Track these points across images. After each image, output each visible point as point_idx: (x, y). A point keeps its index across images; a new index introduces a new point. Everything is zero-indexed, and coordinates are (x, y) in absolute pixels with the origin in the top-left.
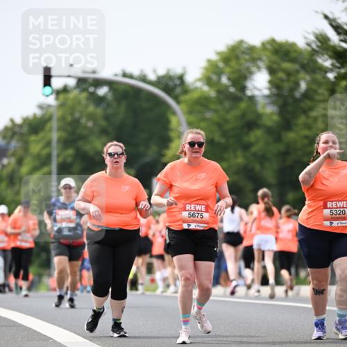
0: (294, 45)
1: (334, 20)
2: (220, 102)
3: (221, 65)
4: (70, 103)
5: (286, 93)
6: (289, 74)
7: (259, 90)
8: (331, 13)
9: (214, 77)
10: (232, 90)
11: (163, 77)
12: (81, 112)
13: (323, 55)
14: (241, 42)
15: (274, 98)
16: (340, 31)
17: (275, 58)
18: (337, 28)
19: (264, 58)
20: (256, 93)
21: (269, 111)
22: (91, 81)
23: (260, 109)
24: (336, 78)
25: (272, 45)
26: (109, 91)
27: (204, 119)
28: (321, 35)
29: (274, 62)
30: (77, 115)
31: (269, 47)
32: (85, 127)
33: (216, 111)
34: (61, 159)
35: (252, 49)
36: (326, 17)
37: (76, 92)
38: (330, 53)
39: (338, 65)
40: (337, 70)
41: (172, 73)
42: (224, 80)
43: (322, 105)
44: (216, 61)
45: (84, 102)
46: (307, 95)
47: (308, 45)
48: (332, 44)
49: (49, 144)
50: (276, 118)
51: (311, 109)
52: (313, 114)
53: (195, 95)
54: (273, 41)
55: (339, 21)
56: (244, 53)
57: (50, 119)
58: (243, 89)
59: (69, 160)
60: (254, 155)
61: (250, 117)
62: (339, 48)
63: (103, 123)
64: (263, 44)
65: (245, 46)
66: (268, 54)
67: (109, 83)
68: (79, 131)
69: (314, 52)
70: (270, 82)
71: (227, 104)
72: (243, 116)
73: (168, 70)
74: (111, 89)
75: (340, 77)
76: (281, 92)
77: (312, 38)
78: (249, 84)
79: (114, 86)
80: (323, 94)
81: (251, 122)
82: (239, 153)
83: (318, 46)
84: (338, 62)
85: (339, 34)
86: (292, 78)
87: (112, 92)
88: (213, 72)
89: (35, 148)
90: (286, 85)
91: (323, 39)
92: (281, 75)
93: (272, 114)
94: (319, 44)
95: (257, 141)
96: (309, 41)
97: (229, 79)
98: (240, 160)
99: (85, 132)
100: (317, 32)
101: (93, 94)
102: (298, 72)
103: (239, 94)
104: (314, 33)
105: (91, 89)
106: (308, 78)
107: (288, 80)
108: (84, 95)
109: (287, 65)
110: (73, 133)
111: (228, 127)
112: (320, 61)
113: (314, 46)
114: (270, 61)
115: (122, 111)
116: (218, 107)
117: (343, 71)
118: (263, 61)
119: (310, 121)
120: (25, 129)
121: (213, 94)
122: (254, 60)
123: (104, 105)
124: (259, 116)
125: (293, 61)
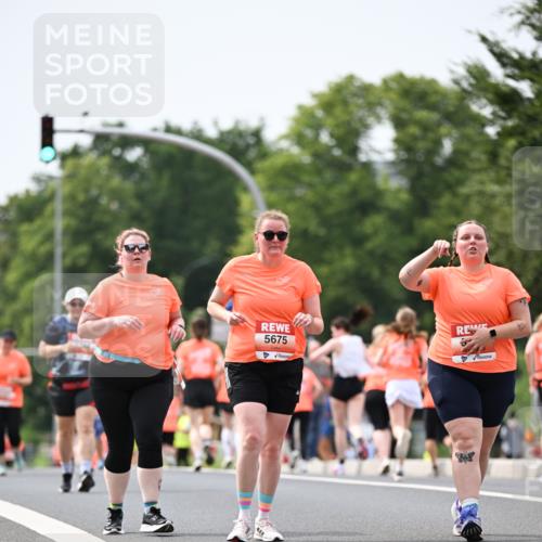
0: (433, 82)
1: (497, 44)
2: (319, 172)
3: (320, 113)
4: (83, 172)
5: (420, 157)
6: (426, 127)
7: (379, 152)
8: (493, 33)
9: (309, 133)
10: (337, 152)
11: (229, 132)
12: (100, 187)
13: (478, 97)
14: (351, 78)
15: (403, 166)
16: (505, 60)
17: (404, 103)
18: (501, 57)
19: (387, 103)
20: (375, 157)
21: (394, 186)
22: (115, 138)
23: (380, 182)
24: (498, 134)
25: (398, 83)
26: (144, 155)
27: (292, 199)
28: (476, 67)
29: (404, 110)
30: (94, 192)
31: (394, 85)
32: (107, 211)
33: (310, 186)
34: (68, 261)
35: (366, 89)
36: (484, 39)
37: (92, 156)
38: (491, 96)
39: (502, 114)
40: (501, 122)
41: (242, 127)
42: (325, 138)
43: (477, 177)
44: (312, 108)
45: (104, 172)
46: (454, 162)
47: (456, 82)
48: (493, 81)
49: (50, 237)
50: (405, 196)
51: (460, 182)
52: (464, 190)
53: (279, 161)
54: (400, 77)
55: (505, 46)
56: (355, 95)
57: (51, 198)
58: (354, 151)
59: (82, 262)
60: (371, 253)
61: (365, 194)
62: (504, 88)
63: (135, 204)
64: (385, 82)
65: (357, 84)
66: (393, 96)
67: (145, 142)
68: (97, 217)
69: (465, 94)
70: (396, 141)
71: (328, 175)
72: (354, 192)
73: (237, 123)
74: (147, 150)
75: (505, 134)
76: (414, 156)
77: (462, 72)
78: (363, 144)
79: (152, 147)
80: (478, 160)
81: (366, 203)
82: (348, 251)
83: (471, 85)
84: (503, 110)
85: (504, 65)
86: (431, 135)
87: (148, 156)
88: (306, 124)
89: (29, 243)
90: (422, 146)
91: (478, 74)
92: (414, 130)
93: (399, 191)
94: (472, 81)
95: (376, 233)
96: (455, 77)
97: (332, 135)
98: (349, 262)
99: (107, 219)
100: (470, 63)
101: (119, 159)
102: (439, 125)
103: (347, 159)
104: (465, 64)
105: (117, 152)
106: (455, 133)
107: (423, 138)
108: (105, 161)
109: (422, 114)
110: (87, 220)
111: (330, 211)
112: (475, 108)
113: (465, 84)
114: (396, 108)
115: (163, 186)
116: (316, 180)
117: (510, 123)
118: (386, 108)
119: (458, 202)
120: (12, 214)
121: (306, 159)
122: (371, 106)
123: (137, 176)
124: (379, 194)
125: (432, 107)
